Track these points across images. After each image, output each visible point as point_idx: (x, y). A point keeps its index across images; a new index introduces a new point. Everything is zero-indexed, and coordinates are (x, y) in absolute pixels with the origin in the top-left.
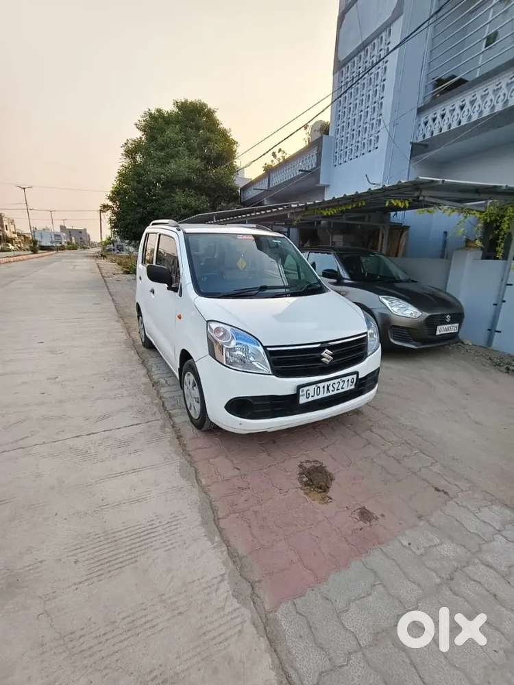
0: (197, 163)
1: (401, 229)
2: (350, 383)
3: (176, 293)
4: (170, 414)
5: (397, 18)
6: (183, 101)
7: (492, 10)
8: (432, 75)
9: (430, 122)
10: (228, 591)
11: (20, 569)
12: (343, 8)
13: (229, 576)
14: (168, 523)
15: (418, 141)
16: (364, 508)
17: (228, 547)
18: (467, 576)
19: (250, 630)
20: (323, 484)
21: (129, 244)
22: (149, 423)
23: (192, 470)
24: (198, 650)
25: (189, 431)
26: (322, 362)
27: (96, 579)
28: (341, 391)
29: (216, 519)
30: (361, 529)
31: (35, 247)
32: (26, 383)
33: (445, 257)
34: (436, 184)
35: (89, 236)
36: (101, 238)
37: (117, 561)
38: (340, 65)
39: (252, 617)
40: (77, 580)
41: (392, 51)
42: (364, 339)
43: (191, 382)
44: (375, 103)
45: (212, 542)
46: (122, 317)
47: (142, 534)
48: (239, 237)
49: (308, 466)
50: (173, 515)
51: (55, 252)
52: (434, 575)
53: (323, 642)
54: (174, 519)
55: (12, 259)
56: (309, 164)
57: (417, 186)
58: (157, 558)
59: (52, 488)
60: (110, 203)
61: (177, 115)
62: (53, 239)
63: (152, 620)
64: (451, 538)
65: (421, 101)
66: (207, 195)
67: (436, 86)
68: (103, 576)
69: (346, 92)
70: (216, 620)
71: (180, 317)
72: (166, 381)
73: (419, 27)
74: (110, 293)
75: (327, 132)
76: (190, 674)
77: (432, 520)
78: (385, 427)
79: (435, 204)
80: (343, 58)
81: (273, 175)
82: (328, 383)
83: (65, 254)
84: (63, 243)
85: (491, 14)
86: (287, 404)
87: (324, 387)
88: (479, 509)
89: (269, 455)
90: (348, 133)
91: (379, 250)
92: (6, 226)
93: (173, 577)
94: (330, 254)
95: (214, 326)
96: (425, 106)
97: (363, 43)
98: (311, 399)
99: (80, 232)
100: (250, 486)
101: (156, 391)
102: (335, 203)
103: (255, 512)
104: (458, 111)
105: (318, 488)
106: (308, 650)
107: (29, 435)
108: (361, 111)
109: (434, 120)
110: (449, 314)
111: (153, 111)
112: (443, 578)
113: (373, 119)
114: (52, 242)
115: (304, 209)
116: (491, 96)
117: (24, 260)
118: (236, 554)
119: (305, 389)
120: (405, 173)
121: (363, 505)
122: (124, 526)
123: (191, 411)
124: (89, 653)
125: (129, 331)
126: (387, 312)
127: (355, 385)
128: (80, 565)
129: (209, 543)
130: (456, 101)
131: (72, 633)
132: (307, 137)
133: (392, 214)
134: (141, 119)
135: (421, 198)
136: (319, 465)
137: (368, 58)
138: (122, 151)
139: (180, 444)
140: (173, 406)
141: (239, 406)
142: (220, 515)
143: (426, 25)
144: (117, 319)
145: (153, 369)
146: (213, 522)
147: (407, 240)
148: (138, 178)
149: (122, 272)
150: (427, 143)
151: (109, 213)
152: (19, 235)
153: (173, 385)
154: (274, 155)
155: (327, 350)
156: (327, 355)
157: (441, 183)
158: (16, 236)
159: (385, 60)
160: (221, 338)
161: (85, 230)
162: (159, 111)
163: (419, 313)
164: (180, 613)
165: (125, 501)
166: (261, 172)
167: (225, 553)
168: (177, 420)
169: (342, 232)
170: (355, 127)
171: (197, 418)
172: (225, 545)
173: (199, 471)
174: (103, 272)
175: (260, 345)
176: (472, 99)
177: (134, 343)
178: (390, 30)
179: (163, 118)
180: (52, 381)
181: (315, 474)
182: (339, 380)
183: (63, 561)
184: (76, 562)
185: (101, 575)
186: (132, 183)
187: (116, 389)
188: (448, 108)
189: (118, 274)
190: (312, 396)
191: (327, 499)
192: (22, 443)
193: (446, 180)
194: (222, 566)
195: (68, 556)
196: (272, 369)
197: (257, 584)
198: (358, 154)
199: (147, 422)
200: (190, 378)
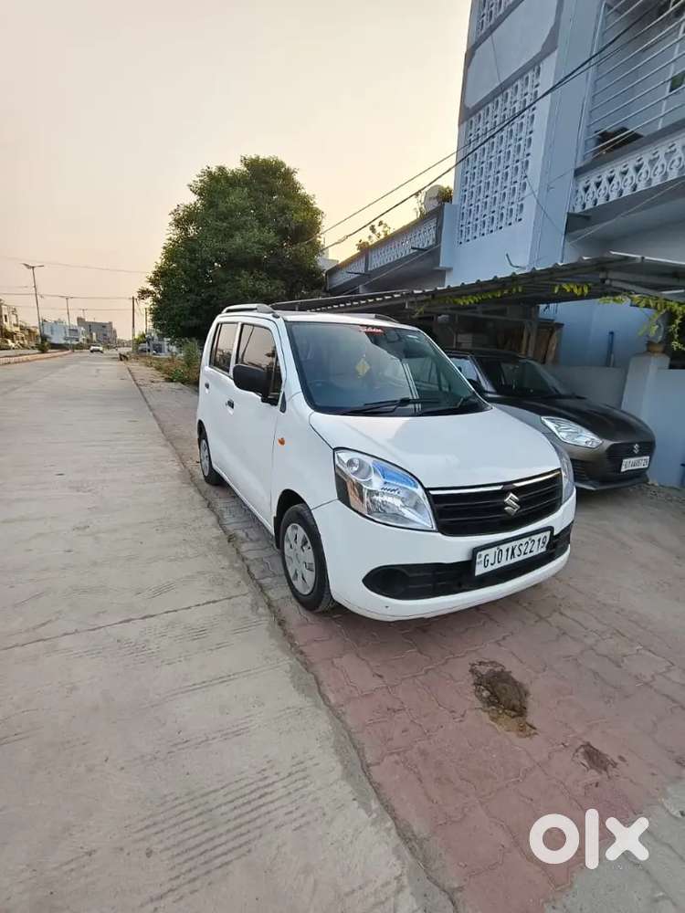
0: (271, 237)
1: (552, 327)
2: (541, 544)
3: (274, 408)
4: (261, 586)
5: (548, 54)
6: (254, 157)
7: (678, 46)
8: (594, 128)
9: (593, 188)
11: (55, 869)
12: (473, 43)
13: (409, 878)
14: (290, 775)
15: (576, 211)
16: (588, 744)
17: (394, 819)
20: (516, 702)
21: (171, 343)
22: (232, 600)
23: (309, 676)
25: (293, 612)
26: (505, 512)
27: (186, 889)
28: (529, 555)
29: (364, 766)
30: (597, 786)
31: (44, 344)
32: (42, 534)
34: (632, 263)
35: (115, 332)
36: (134, 335)
37: (219, 851)
38: (468, 114)
40: (155, 892)
42: (558, 479)
43: (299, 538)
44: (517, 161)
45: (369, 811)
46: (171, 440)
47: (253, 796)
49: (484, 670)
50: (297, 759)
51: (70, 351)
54: (298, 768)
55: (13, 359)
56: (425, 239)
58: (284, 844)
60: (152, 288)
61: (244, 174)
62: (68, 336)
65: (580, 159)
66: (283, 279)
67: (600, 141)
68: (198, 884)
71: (282, 442)
72: (247, 535)
74: (149, 406)
75: (448, 200)
79: (625, 290)
80: (473, 104)
81: (372, 256)
82: (513, 544)
84: (81, 340)
85: (677, 50)
86: (457, 576)
87: (507, 550)
89: (421, 653)
90: (479, 200)
91: (523, 353)
92: (6, 316)
93: (316, 883)
94: (466, 358)
95: (345, 456)
96: (585, 166)
97: (500, 85)
98: (490, 568)
99: (104, 326)
100: (405, 706)
101: (234, 549)
102: (464, 290)
103: (423, 753)
104: (632, 172)
105: (508, 708)
107: (53, 618)
108: (499, 172)
109: (598, 185)
110: (639, 443)
111: (214, 170)
113: (515, 182)
114: (66, 339)
115: (431, 297)
116: (663, 161)
117: (28, 361)
118: (409, 834)
119: (483, 553)
120: (558, 253)
121: (586, 739)
123: (294, 582)
125: (182, 460)
127: (547, 547)
128: (153, 859)
129: (362, 812)
130: (617, 166)
132: (417, 206)
133: (542, 307)
134: (197, 179)
135: (607, 282)
136: (499, 669)
137: (508, 104)
138: (170, 219)
139: (285, 635)
140: (263, 571)
141: (385, 580)
142: (370, 758)
143: (586, 66)
144: (164, 442)
145: (225, 517)
146: (361, 773)
147: (559, 342)
148: (191, 254)
149: (162, 379)
150: (589, 214)
151: (149, 301)
152: (22, 329)
153: (258, 540)
154: (373, 229)
155: (511, 495)
156: (512, 503)
157: (639, 261)
158: (18, 329)
159: (532, 108)
160: (355, 473)
161: (110, 323)
162: (221, 169)
163: (598, 440)
165: (214, 735)
166: (355, 251)
167: (393, 832)
168: (273, 595)
169: (467, 331)
170: (489, 193)
171: (307, 592)
172: (388, 817)
173: (320, 679)
174: (136, 378)
175: (419, 486)
176: (652, 157)
177: (192, 476)
178: (539, 68)
179: (227, 178)
180: (80, 532)
181: (500, 685)
182: (527, 539)
183: (126, 851)
184: (149, 853)
185: (194, 880)
186: (182, 261)
187: (176, 545)
188: (619, 169)
189: (158, 382)
190: (492, 564)
191: (528, 728)
192: (42, 632)
193: (647, 258)
194: (393, 860)
195: (136, 841)
196: (437, 523)
197: (459, 894)
198: (494, 228)
199: (230, 598)
200: (295, 533)
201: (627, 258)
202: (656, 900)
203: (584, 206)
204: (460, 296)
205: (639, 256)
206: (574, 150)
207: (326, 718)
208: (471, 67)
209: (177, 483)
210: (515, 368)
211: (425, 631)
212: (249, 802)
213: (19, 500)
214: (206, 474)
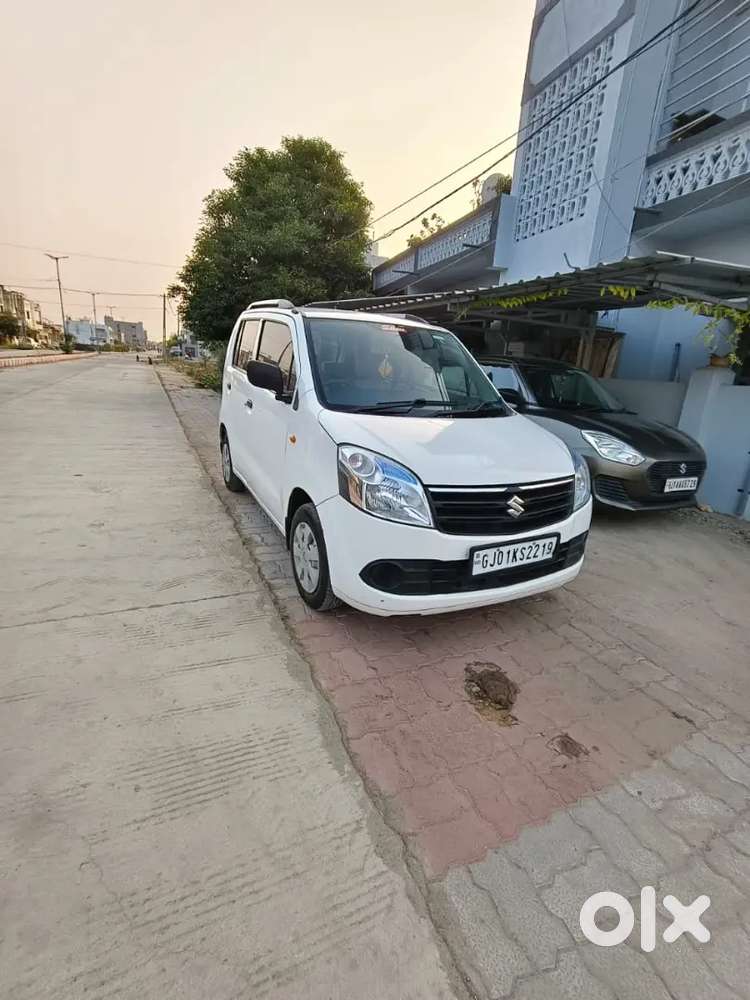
0: (313, 230)
1: (612, 337)
2: (547, 550)
3: (288, 406)
4: (270, 586)
5: (625, 21)
6: (296, 138)
8: (670, 111)
9: (665, 179)
10: (368, 846)
11: (54, 794)
12: (542, 8)
13: (368, 824)
14: (273, 740)
15: (645, 207)
16: (566, 736)
17: (364, 780)
18: (732, 845)
19: (403, 905)
20: (504, 697)
21: (203, 346)
22: (240, 596)
23: (305, 666)
24: (327, 931)
25: (299, 611)
26: (508, 515)
27: (166, 816)
28: (532, 560)
29: (344, 738)
30: (564, 767)
31: (68, 344)
32: (57, 530)
33: (676, 379)
34: (682, 264)
35: (145, 332)
36: (164, 337)
37: (199, 791)
38: (532, 92)
39: (407, 885)
40: (139, 816)
41: (612, 72)
42: (570, 486)
43: (306, 537)
44: (583, 147)
45: (341, 772)
46: (195, 446)
47: (235, 754)
48: (385, 328)
49: (479, 670)
51: (96, 353)
52: (681, 841)
53: (517, 932)
54: (281, 736)
55: (35, 360)
56: (479, 235)
57: (649, 266)
58: (258, 791)
59: (99, 679)
60: (182, 285)
61: (285, 158)
62: (94, 335)
63: (254, 882)
64: (702, 788)
65: (653, 146)
66: (324, 277)
67: (677, 125)
68: (178, 813)
69: (539, 131)
70: (350, 889)
71: (293, 440)
72: (263, 539)
73: (659, 34)
74: (176, 413)
75: (507, 190)
76: (313, 967)
77: (672, 760)
78: (590, 621)
80: (538, 81)
81: (422, 252)
82: (515, 547)
83: (109, 357)
84: (108, 342)
86: (454, 575)
87: (509, 553)
88: (742, 748)
89: (419, 651)
90: (539, 192)
91: (578, 364)
92: (28, 313)
93: (283, 820)
94: (508, 367)
95: (348, 452)
96: (658, 154)
97: (570, 58)
98: (489, 569)
99: (133, 326)
100: (394, 695)
101: (247, 552)
102: (521, 289)
103: (403, 733)
104: (709, 162)
105: (495, 702)
106: (494, 941)
107: (64, 603)
108: (562, 160)
109: (671, 176)
110: (686, 463)
111: (252, 151)
112: (694, 846)
113: (580, 172)
114: (92, 339)
115: (473, 298)
117: (52, 362)
118: (376, 792)
119: (482, 553)
120: (623, 249)
121: (565, 731)
122: (208, 741)
123: (302, 582)
124: (159, 925)
125: (205, 466)
126: (593, 455)
127: (553, 553)
128: (140, 793)
129: (336, 773)
130: (692, 155)
131: (134, 894)
132: (476, 197)
133: (600, 313)
134: (234, 163)
135: (655, 285)
136: (494, 669)
137: (576, 82)
138: (204, 207)
139: (286, 628)
140: (275, 572)
141: (382, 574)
142: (350, 733)
143: (667, 32)
144: (187, 448)
145: (243, 522)
146: (341, 746)
147: (619, 353)
148: (225, 247)
149: (192, 385)
150: (658, 210)
151: (179, 298)
152: (46, 327)
153: (274, 544)
154: (425, 223)
155: (516, 497)
156: (516, 505)
157: (688, 263)
158: (41, 327)
159: (602, 84)
160: (357, 469)
161: (141, 323)
162: (260, 151)
163: (640, 458)
164: (296, 875)
165: (206, 706)
166: (405, 247)
167: (361, 789)
168: (280, 594)
169: (521, 339)
170: (551, 183)
171: (312, 590)
172: (359, 777)
173: (315, 669)
174: (164, 382)
175: (419, 484)
176: (732, 145)
177: (213, 483)
178: (613, 38)
179: (266, 161)
180: (95, 529)
181: (490, 682)
182: (531, 543)
183: (116, 786)
184: (137, 789)
185: (174, 810)
186: (216, 255)
187: (188, 545)
188: (694, 158)
189: (188, 387)
190: (492, 565)
191: (510, 719)
192: (53, 613)
193: (697, 259)
194: (357, 808)
195: (125, 780)
196: (435, 521)
197: (411, 838)
198: (553, 223)
199: (237, 595)
200: (304, 531)
201: (676, 259)
202: (591, 851)
203: (655, 200)
204: (504, 298)
205: (689, 257)
206: (647, 136)
207: (315, 699)
208: (539, 37)
209: (199, 487)
210: (563, 380)
211: (427, 633)
212: (232, 758)
213: (35, 498)
214: (228, 480)
